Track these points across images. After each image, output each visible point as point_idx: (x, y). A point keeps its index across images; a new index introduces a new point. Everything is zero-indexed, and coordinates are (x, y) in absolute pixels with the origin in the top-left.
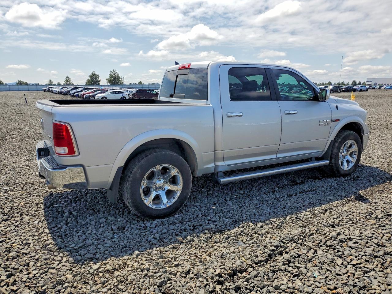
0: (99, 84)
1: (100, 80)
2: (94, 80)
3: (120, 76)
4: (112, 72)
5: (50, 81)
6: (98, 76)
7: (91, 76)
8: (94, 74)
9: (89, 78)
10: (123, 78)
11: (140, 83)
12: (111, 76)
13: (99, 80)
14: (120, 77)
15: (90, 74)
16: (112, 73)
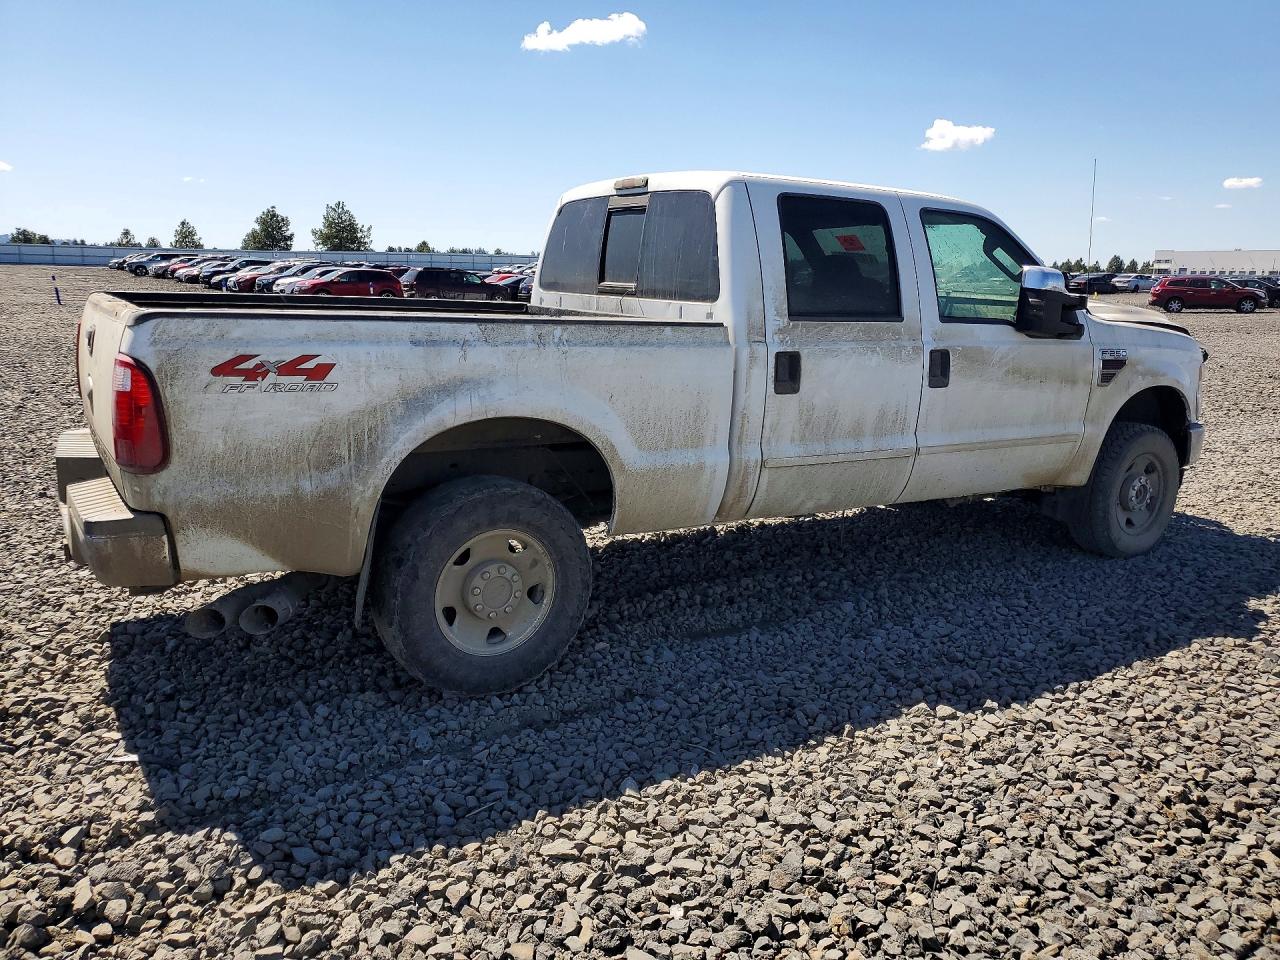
0: (288, 248)
1: (292, 235)
2: (271, 234)
4: (334, 210)
5: (126, 233)
7: (262, 222)
8: (274, 215)
9: (257, 227)
10: (369, 230)
11: (423, 247)
12: (330, 224)
13: (288, 233)
14: (359, 226)
16: (332, 214)
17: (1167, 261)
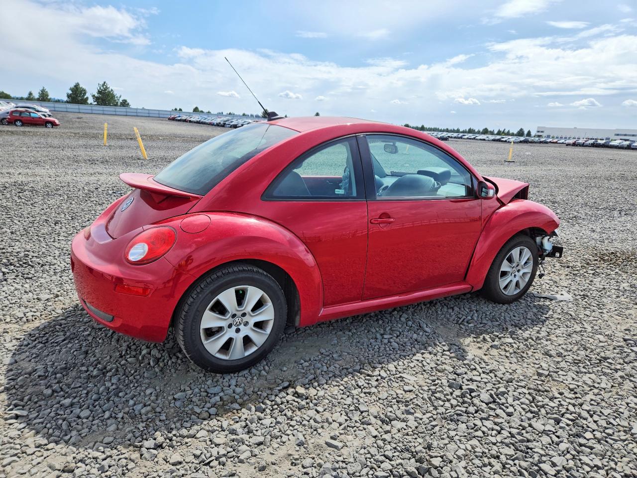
0: (87, 103)
1: (87, 98)
2: (77, 96)
3: (115, 93)
4: (102, 86)
6: (84, 92)
7: (72, 90)
8: (77, 89)
9: (70, 92)
12: (99, 92)
13: (85, 97)
15: (72, 86)
16: (101, 88)
17: (542, 132)
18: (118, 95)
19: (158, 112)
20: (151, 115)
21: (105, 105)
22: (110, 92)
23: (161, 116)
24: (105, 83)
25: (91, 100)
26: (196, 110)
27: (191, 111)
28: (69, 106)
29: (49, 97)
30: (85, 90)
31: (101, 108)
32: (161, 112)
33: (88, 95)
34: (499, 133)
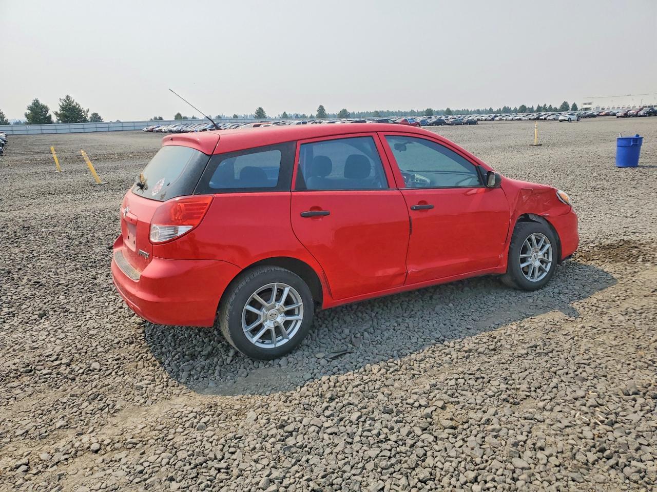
0: (51, 122)
4: (65, 101)
7: (31, 108)
8: (38, 105)
10: (88, 111)
12: (63, 108)
13: (48, 115)
14: (81, 109)
15: (31, 104)
16: (64, 103)
18: (85, 109)
19: (132, 124)
20: (125, 129)
21: (72, 122)
22: (75, 106)
23: (137, 128)
24: (67, 97)
25: (54, 118)
26: (178, 116)
27: (173, 119)
28: (30, 127)
29: (5, 119)
30: (46, 107)
31: (66, 126)
32: (136, 124)
33: (50, 112)
34: (539, 109)
